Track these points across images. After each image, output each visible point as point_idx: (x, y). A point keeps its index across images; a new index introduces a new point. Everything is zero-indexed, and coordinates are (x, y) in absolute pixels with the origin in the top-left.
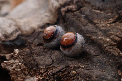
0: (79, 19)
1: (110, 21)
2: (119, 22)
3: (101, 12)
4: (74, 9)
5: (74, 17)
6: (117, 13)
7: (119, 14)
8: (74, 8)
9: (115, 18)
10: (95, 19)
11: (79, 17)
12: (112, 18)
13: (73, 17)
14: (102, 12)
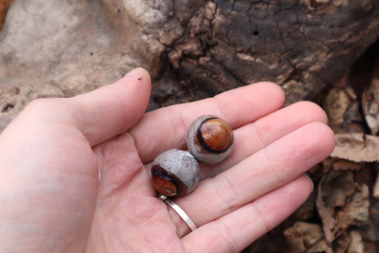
0: (215, 76)
1: (280, 80)
2: (294, 79)
3: (256, 58)
4: (198, 53)
5: (203, 73)
6: (290, 64)
7: (294, 66)
8: (195, 51)
9: (288, 75)
10: (249, 78)
11: (214, 73)
12: (282, 73)
13: (199, 73)
14: (258, 60)
